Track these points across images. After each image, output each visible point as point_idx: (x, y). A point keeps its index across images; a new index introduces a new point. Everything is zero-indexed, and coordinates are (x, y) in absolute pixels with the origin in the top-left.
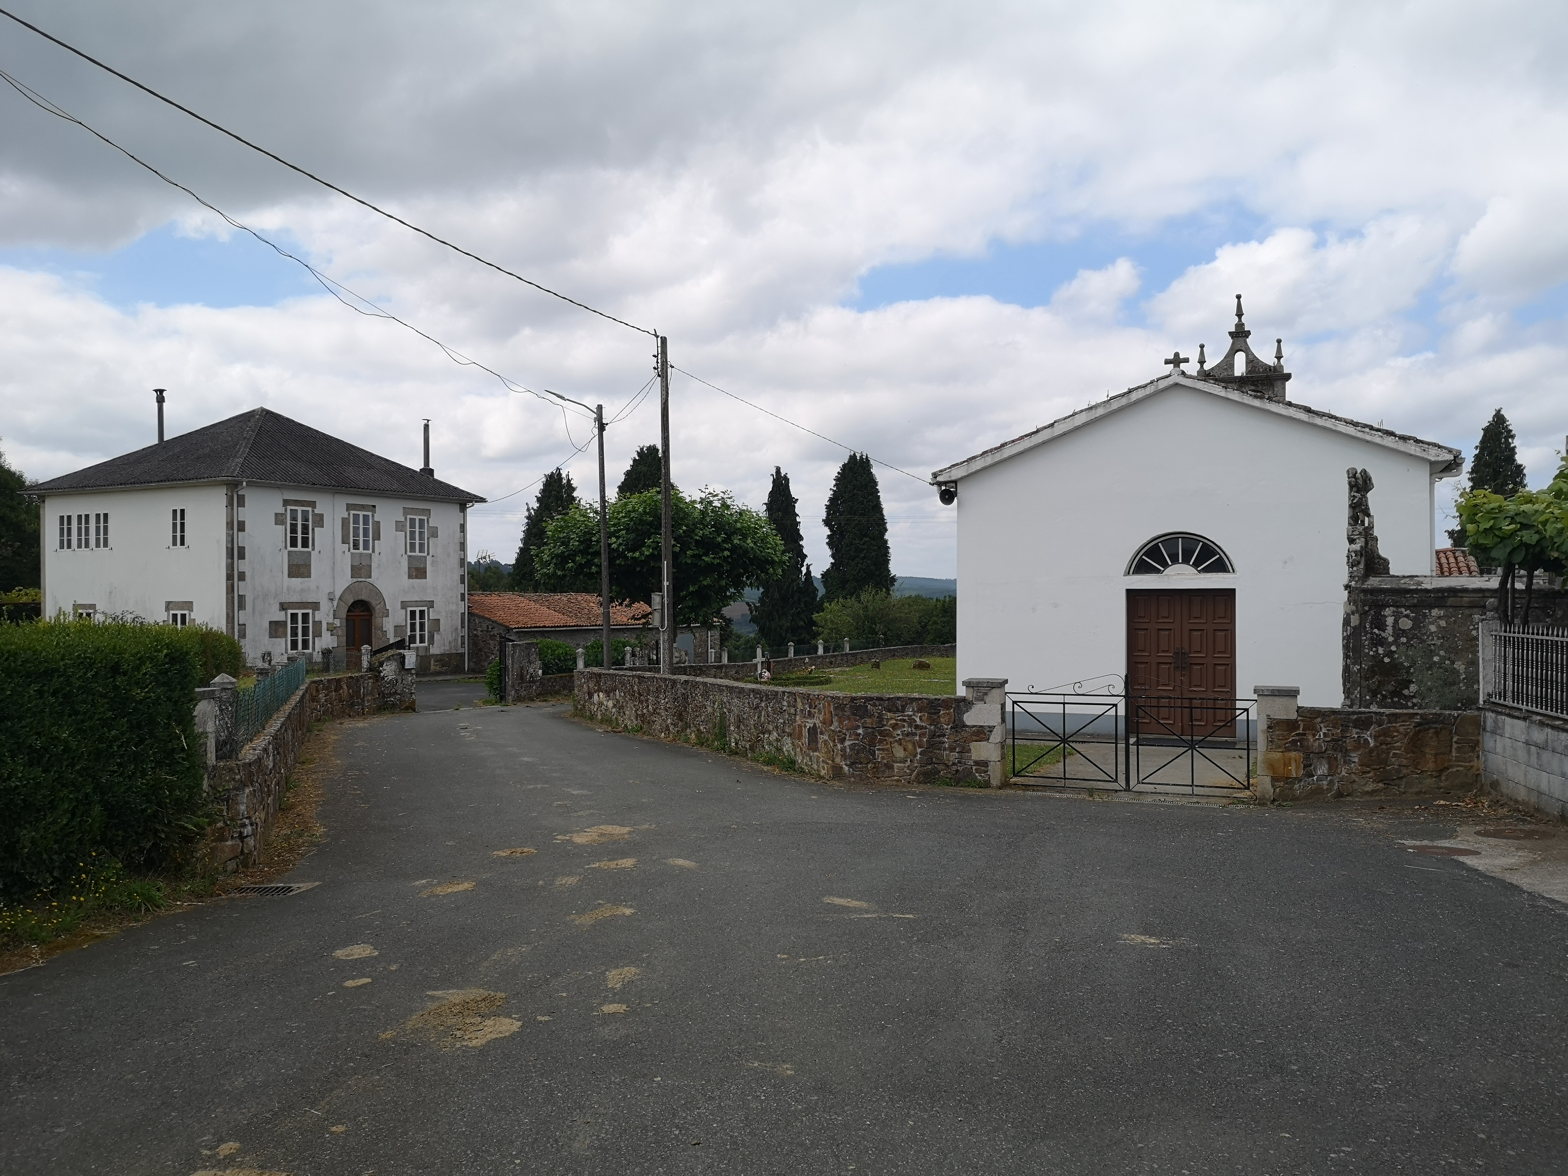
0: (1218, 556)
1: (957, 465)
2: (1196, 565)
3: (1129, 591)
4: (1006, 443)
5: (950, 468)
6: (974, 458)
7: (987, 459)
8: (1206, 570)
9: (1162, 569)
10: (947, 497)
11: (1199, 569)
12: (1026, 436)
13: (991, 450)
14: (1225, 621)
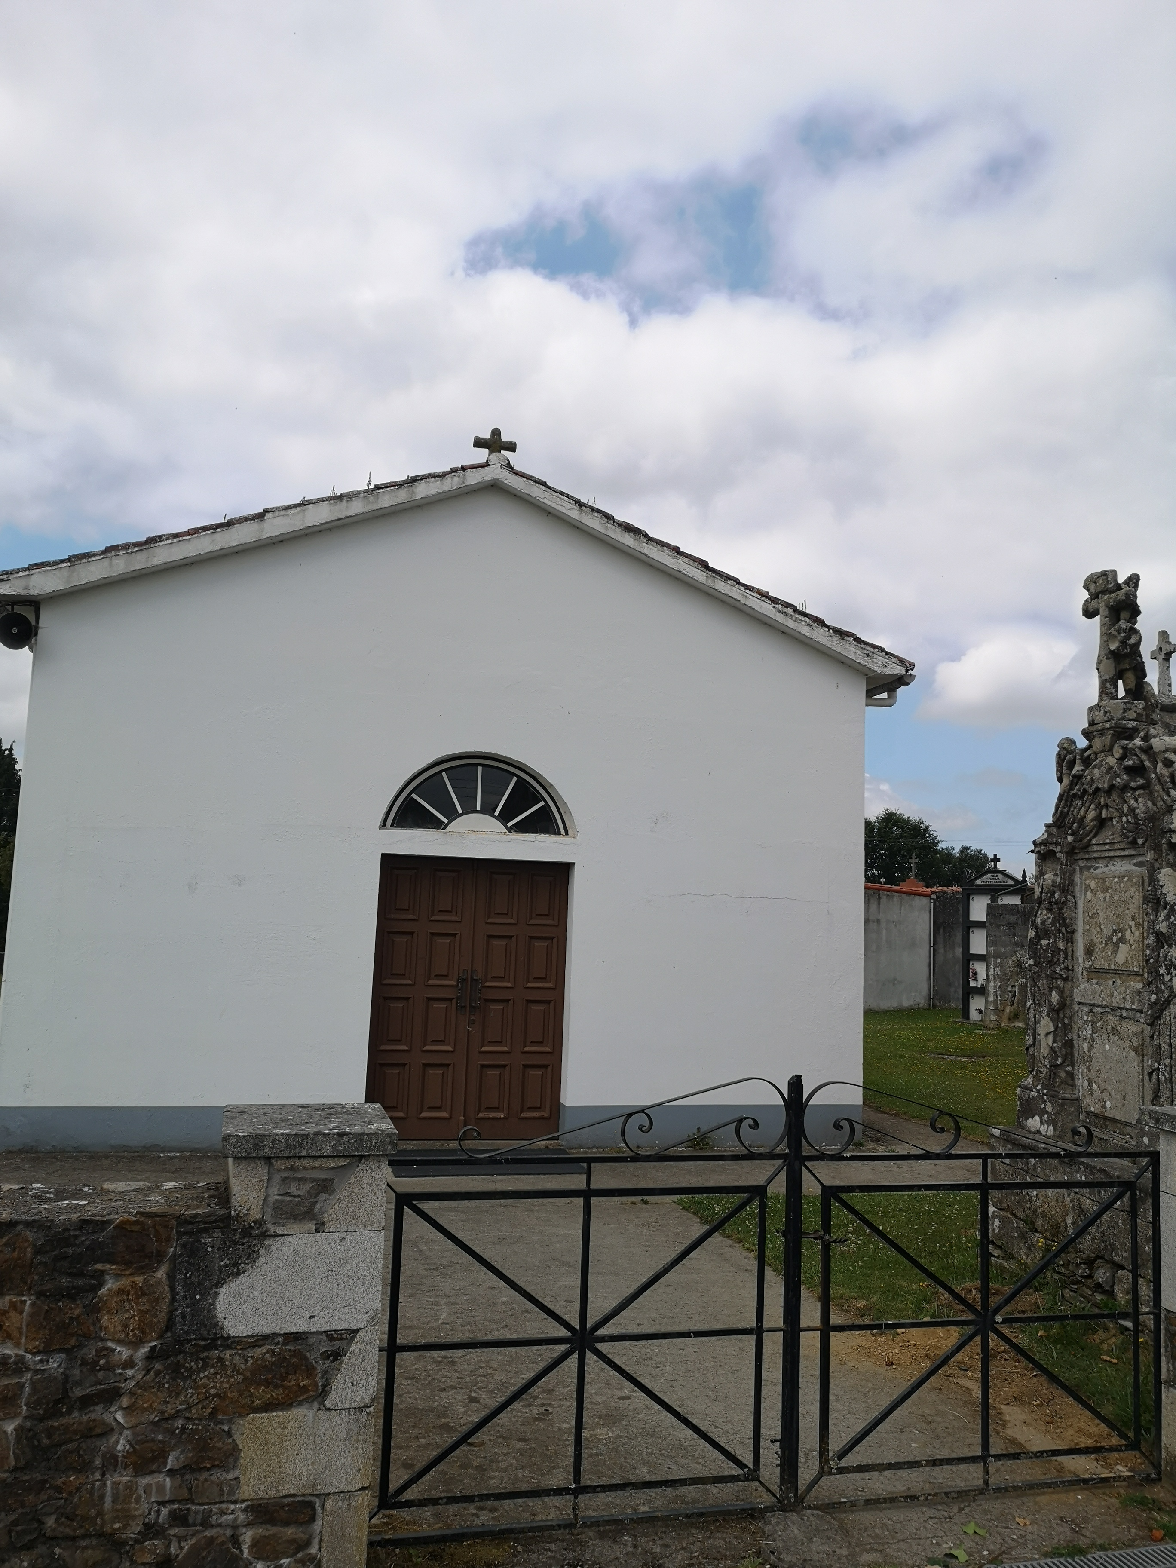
0: (542, 803)
1: (46, 564)
2: (504, 817)
3: (386, 858)
4: (160, 537)
5: (28, 569)
6: (87, 556)
7: (115, 561)
8: (521, 828)
9: (446, 821)
10: (15, 630)
11: (509, 824)
12: (205, 529)
13: (126, 547)
14: (550, 922)
